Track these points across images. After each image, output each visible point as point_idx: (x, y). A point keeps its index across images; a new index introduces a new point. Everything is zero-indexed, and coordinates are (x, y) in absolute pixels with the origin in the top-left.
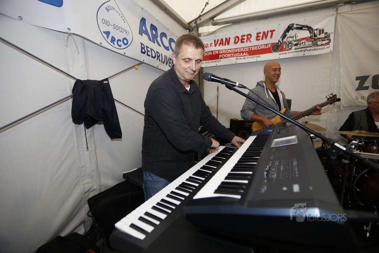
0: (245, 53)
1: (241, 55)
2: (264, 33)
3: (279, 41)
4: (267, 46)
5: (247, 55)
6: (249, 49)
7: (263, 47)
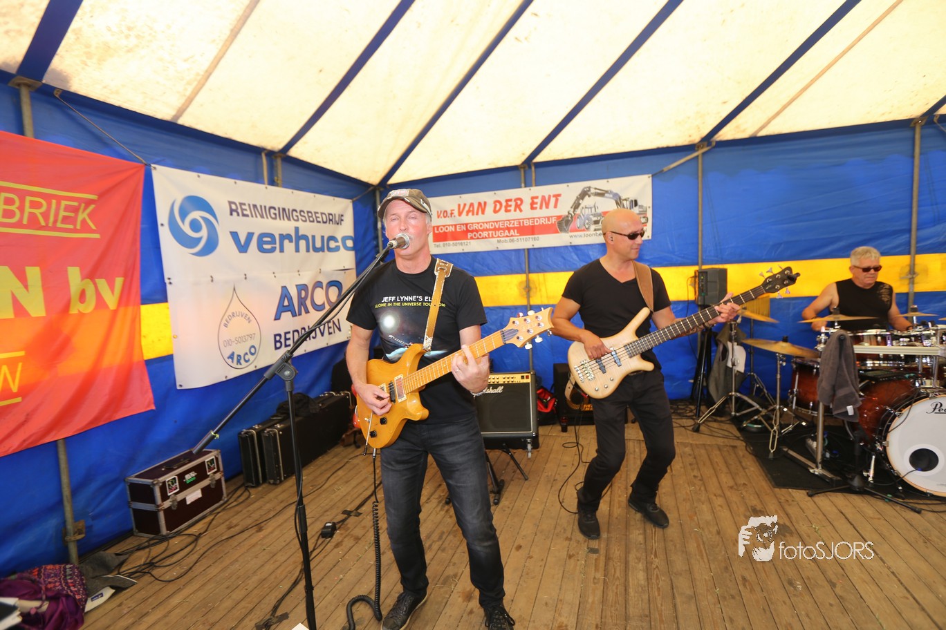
0: (512, 231)
1: (506, 234)
2: (543, 198)
3: (569, 213)
4: (549, 220)
5: (516, 234)
6: (520, 222)
7: (542, 221)
